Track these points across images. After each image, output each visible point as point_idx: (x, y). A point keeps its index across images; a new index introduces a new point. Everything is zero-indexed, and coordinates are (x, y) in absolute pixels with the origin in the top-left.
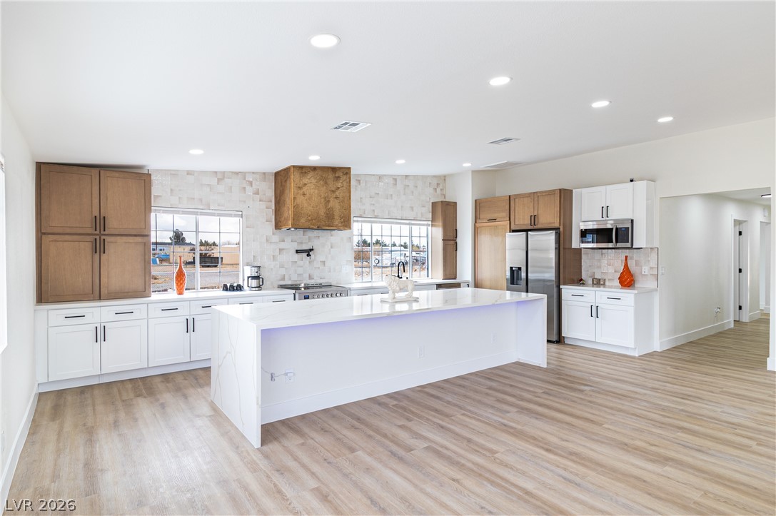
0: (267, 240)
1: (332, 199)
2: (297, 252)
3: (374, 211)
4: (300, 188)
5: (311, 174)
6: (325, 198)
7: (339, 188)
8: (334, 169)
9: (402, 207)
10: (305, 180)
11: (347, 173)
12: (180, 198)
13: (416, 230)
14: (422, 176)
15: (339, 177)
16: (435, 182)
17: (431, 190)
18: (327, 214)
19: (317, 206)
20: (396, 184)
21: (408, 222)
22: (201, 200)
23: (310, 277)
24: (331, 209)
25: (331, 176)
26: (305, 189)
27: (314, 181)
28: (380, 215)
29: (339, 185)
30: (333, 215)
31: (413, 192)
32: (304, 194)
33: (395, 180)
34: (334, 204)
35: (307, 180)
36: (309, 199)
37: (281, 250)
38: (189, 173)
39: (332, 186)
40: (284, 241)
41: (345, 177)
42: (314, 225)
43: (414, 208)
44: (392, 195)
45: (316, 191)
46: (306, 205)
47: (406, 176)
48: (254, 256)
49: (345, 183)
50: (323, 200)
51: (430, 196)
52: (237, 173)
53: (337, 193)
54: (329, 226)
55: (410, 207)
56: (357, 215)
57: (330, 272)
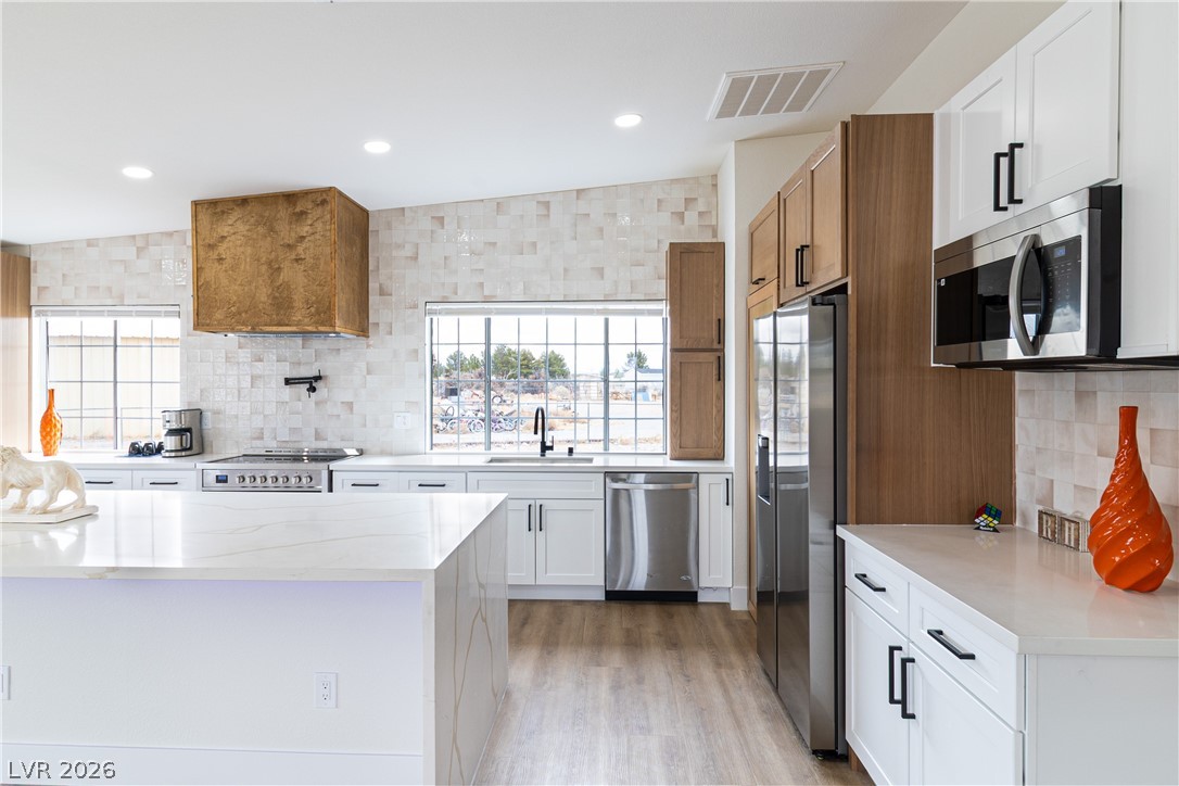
0: (228, 359)
1: (286, 265)
2: (288, 381)
3: (481, 285)
4: (211, 247)
5: (237, 213)
6: (269, 264)
7: (304, 237)
8: (290, 198)
9: (566, 270)
10: (224, 230)
11: (324, 202)
12: (76, 288)
13: (622, 327)
14: (634, 187)
15: (303, 213)
16: (679, 195)
17: (665, 218)
18: (275, 298)
19: (250, 283)
20: (548, 216)
21: (600, 306)
22: (109, 289)
23: (318, 436)
24: (287, 285)
25: (283, 212)
26: (222, 249)
27: (242, 228)
28: (500, 293)
29: (305, 230)
30: (290, 300)
31: (601, 230)
32: (220, 260)
33: (547, 205)
34: (293, 275)
35: (227, 229)
36: (233, 268)
37: (254, 378)
38: (91, 243)
39: (286, 232)
40: (261, 360)
41: (319, 211)
42: (244, 324)
43: (607, 272)
44: (534, 244)
45: (249, 250)
46: (225, 282)
47: (579, 192)
49: (319, 225)
50: (264, 268)
51: (663, 231)
52: (170, 234)
53: (300, 249)
54: (279, 324)
55: (593, 269)
56: (435, 296)
57: (365, 425)
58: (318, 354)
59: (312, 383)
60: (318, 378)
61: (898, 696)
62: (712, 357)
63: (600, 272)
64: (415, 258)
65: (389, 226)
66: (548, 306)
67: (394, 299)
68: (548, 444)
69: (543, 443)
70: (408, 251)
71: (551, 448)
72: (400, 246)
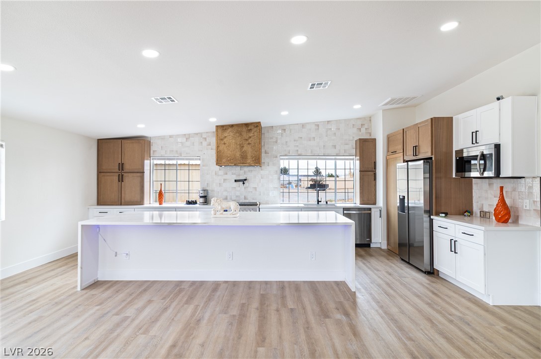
0: (216, 174)
1: (245, 145)
2: (236, 181)
3: (297, 150)
4: (222, 140)
5: (230, 129)
6: (240, 145)
7: (251, 137)
8: (247, 125)
9: (324, 146)
10: (226, 134)
11: (257, 126)
12: (166, 151)
13: (340, 164)
14: (345, 120)
15: (250, 129)
16: (359, 123)
17: (355, 130)
18: (242, 155)
19: (234, 151)
20: (318, 129)
21: (334, 157)
22: (177, 151)
23: (245, 198)
24: (245, 152)
25: (244, 129)
26: (225, 140)
27: (231, 134)
28: (303, 154)
29: (251, 135)
30: (246, 156)
31: (335, 134)
32: (225, 144)
33: (318, 125)
34: (248, 149)
35: (227, 134)
36: (228, 146)
37: (225, 180)
38: (171, 137)
39: (245, 135)
40: (227, 174)
41: (256, 129)
42: (232, 163)
43: (337, 147)
44: (314, 138)
45: (234, 141)
46: (226, 150)
47: (328, 122)
48: (207, 184)
49: (256, 133)
50: (238, 146)
51: (355, 135)
52: (197, 134)
53: (250, 141)
54: (243, 164)
55: (333, 146)
56: (282, 154)
57: (260, 195)
58: (245, 172)
59: (244, 181)
60: (245, 180)
61: (453, 249)
62: (372, 173)
63: (335, 147)
64: (276, 142)
65: (268, 132)
66: (318, 157)
67: (270, 154)
68: (320, 200)
69: (318, 200)
70: (274, 140)
71: (321, 202)
72: (271, 138)
